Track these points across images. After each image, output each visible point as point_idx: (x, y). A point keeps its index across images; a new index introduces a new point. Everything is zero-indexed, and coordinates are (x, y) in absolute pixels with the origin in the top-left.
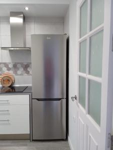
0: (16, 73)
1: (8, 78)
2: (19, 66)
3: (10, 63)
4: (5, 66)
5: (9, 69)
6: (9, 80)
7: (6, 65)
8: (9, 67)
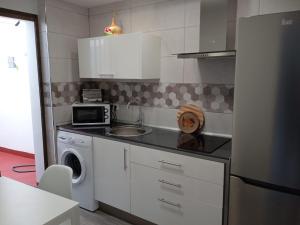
0: (208, 106)
1: (192, 117)
2: (215, 91)
3: (197, 85)
4: (188, 92)
5: (195, 98)
6: (192, 121)
7: (190, 88)
8: (197, 92)
